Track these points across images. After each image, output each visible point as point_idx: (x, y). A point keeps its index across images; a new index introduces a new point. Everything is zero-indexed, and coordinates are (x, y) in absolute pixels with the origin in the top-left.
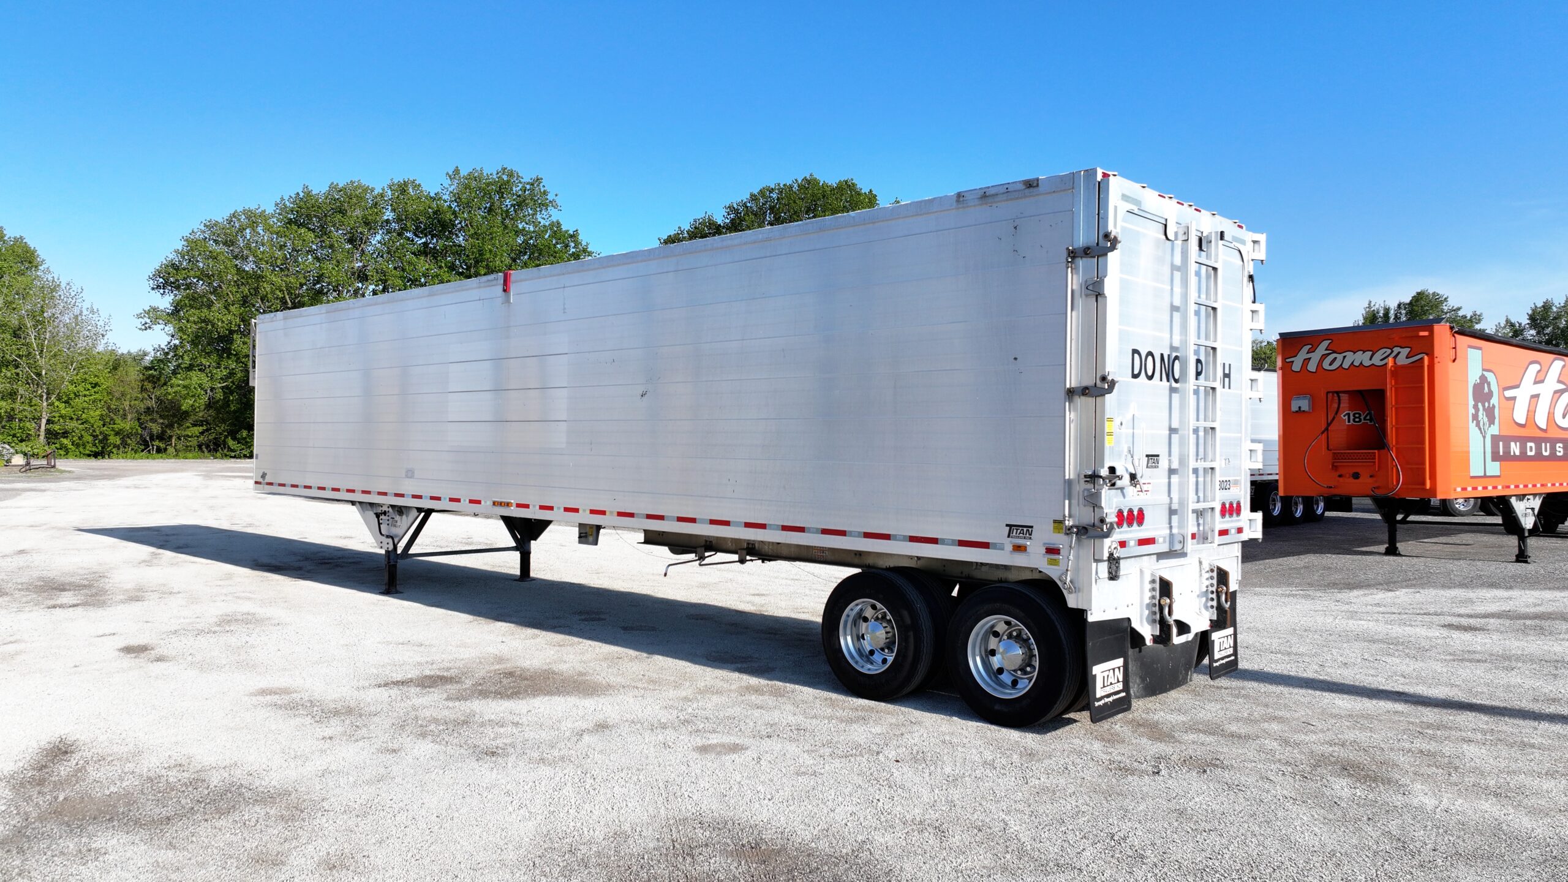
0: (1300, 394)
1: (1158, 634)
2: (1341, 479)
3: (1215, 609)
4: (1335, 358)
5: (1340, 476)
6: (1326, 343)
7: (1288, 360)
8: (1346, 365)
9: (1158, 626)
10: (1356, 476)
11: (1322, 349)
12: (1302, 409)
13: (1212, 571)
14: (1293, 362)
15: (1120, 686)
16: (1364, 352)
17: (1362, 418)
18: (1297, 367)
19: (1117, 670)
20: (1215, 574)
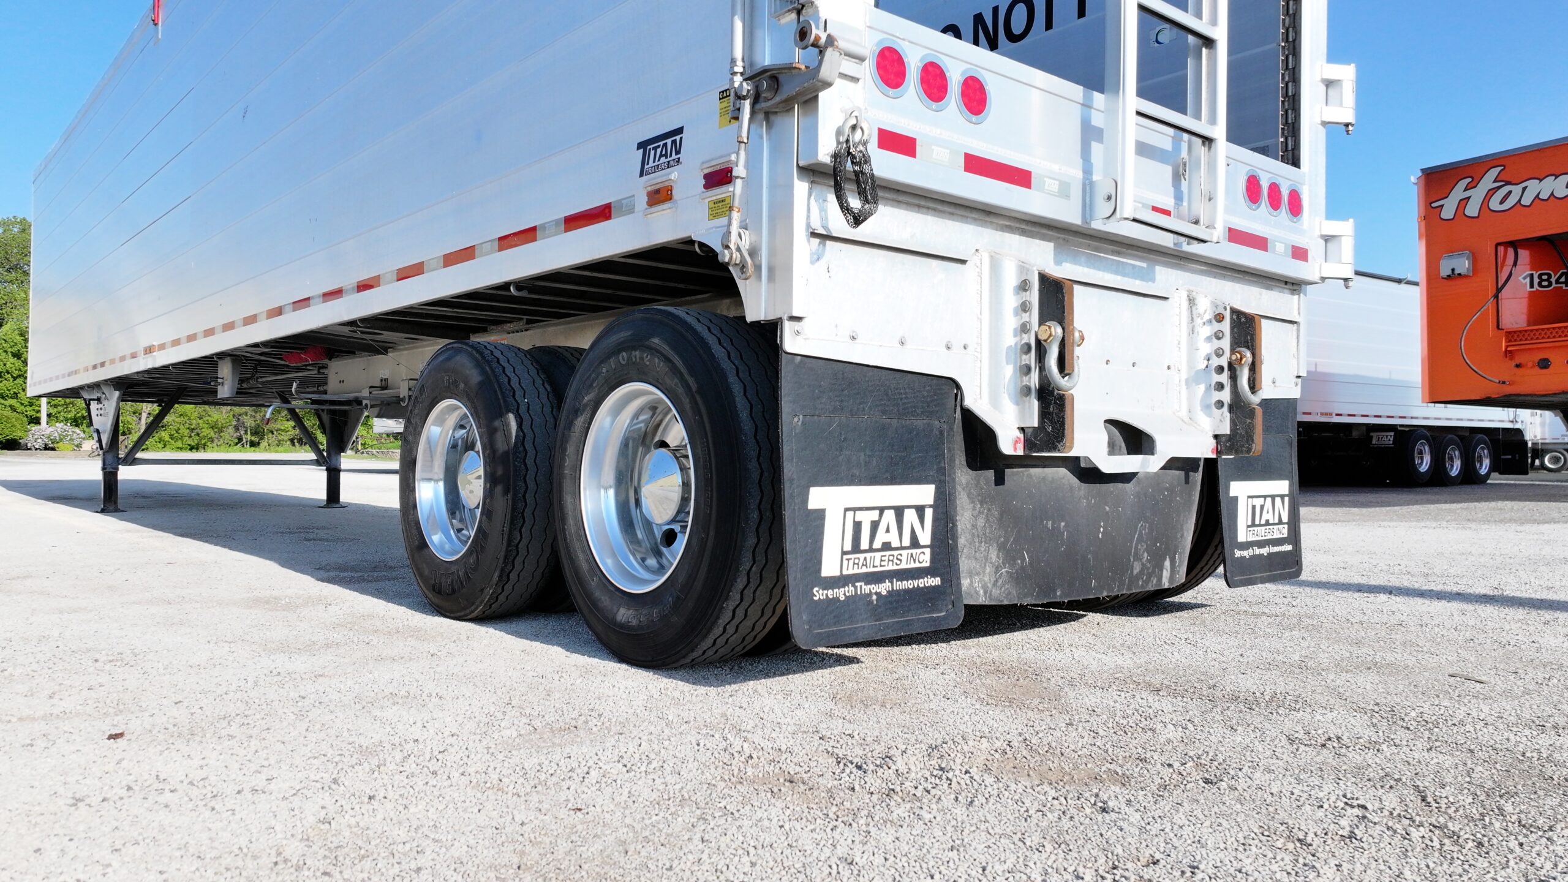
0: (1453, 250)
1: (1036, 425)
2: (1519, 371)
3: (1226, 409)
4: (1510, 192)
5: (1518, 366)
6: (1494, 172)
7: (1434, 205)
8: (1527, 201)
9: (1036, 404)
10: (1544, 364)
11: (1488, 181)
12: (1456, 272)
13: (1219, 318)
14: (1442, 206)
15: (924, 558)
16: (1557, 177)
17: (1553, 280)
18: (1448, 212)
19: (910, 516)
20: (1226, 326)
